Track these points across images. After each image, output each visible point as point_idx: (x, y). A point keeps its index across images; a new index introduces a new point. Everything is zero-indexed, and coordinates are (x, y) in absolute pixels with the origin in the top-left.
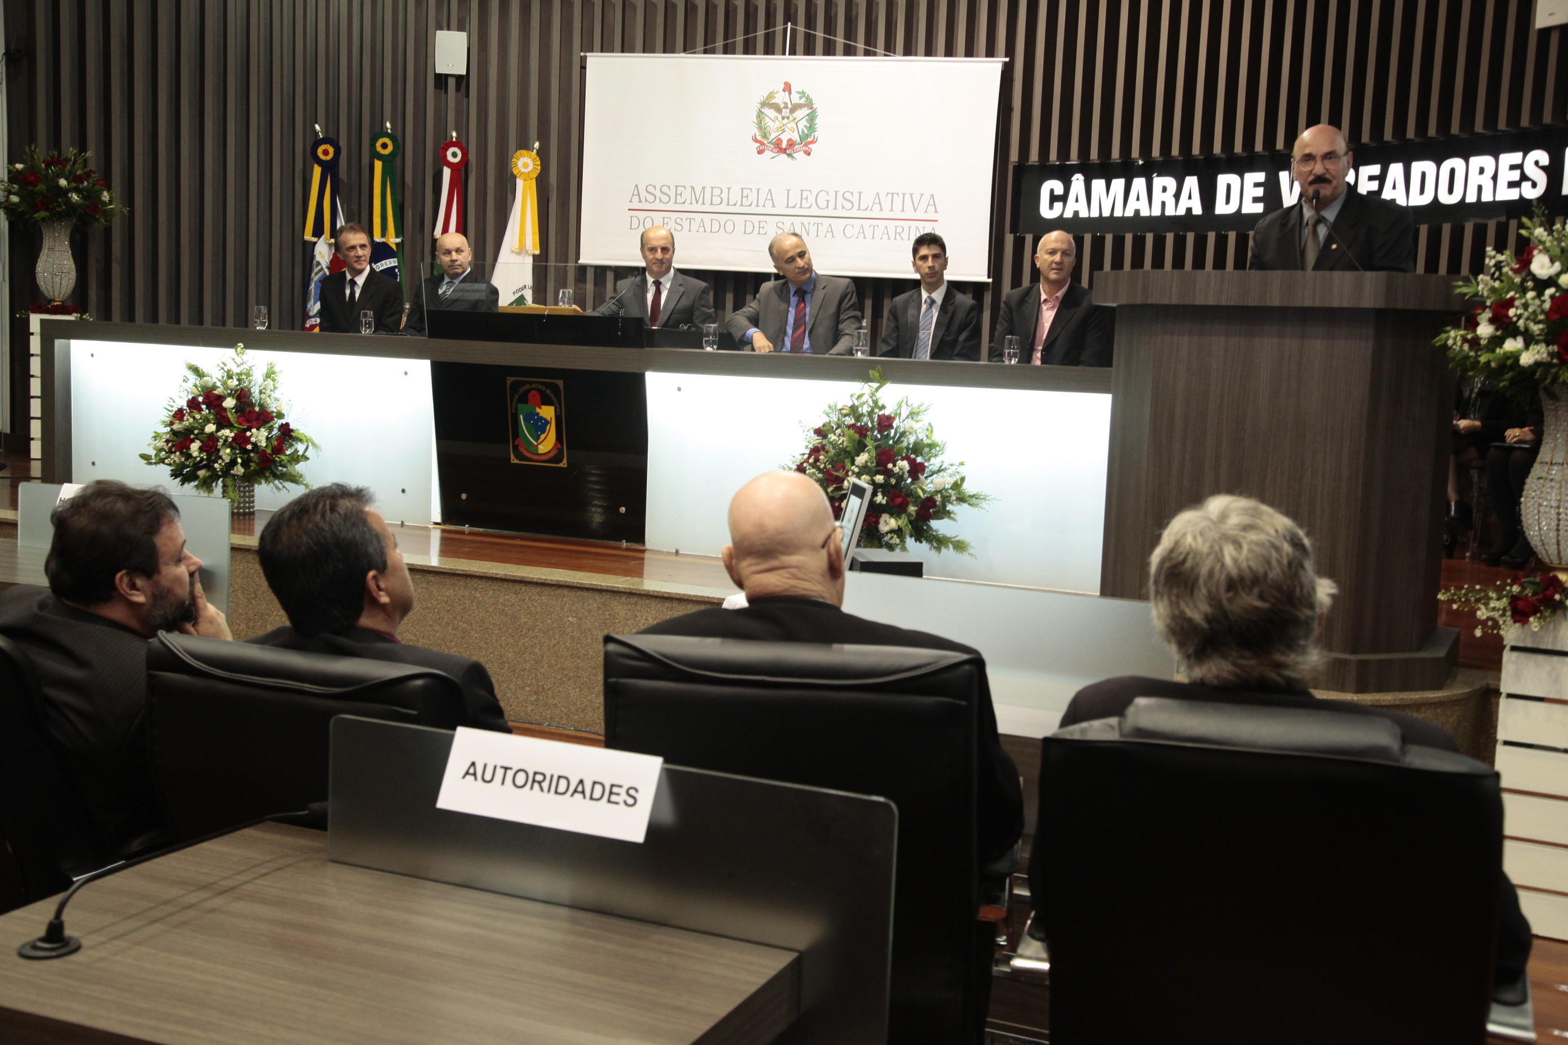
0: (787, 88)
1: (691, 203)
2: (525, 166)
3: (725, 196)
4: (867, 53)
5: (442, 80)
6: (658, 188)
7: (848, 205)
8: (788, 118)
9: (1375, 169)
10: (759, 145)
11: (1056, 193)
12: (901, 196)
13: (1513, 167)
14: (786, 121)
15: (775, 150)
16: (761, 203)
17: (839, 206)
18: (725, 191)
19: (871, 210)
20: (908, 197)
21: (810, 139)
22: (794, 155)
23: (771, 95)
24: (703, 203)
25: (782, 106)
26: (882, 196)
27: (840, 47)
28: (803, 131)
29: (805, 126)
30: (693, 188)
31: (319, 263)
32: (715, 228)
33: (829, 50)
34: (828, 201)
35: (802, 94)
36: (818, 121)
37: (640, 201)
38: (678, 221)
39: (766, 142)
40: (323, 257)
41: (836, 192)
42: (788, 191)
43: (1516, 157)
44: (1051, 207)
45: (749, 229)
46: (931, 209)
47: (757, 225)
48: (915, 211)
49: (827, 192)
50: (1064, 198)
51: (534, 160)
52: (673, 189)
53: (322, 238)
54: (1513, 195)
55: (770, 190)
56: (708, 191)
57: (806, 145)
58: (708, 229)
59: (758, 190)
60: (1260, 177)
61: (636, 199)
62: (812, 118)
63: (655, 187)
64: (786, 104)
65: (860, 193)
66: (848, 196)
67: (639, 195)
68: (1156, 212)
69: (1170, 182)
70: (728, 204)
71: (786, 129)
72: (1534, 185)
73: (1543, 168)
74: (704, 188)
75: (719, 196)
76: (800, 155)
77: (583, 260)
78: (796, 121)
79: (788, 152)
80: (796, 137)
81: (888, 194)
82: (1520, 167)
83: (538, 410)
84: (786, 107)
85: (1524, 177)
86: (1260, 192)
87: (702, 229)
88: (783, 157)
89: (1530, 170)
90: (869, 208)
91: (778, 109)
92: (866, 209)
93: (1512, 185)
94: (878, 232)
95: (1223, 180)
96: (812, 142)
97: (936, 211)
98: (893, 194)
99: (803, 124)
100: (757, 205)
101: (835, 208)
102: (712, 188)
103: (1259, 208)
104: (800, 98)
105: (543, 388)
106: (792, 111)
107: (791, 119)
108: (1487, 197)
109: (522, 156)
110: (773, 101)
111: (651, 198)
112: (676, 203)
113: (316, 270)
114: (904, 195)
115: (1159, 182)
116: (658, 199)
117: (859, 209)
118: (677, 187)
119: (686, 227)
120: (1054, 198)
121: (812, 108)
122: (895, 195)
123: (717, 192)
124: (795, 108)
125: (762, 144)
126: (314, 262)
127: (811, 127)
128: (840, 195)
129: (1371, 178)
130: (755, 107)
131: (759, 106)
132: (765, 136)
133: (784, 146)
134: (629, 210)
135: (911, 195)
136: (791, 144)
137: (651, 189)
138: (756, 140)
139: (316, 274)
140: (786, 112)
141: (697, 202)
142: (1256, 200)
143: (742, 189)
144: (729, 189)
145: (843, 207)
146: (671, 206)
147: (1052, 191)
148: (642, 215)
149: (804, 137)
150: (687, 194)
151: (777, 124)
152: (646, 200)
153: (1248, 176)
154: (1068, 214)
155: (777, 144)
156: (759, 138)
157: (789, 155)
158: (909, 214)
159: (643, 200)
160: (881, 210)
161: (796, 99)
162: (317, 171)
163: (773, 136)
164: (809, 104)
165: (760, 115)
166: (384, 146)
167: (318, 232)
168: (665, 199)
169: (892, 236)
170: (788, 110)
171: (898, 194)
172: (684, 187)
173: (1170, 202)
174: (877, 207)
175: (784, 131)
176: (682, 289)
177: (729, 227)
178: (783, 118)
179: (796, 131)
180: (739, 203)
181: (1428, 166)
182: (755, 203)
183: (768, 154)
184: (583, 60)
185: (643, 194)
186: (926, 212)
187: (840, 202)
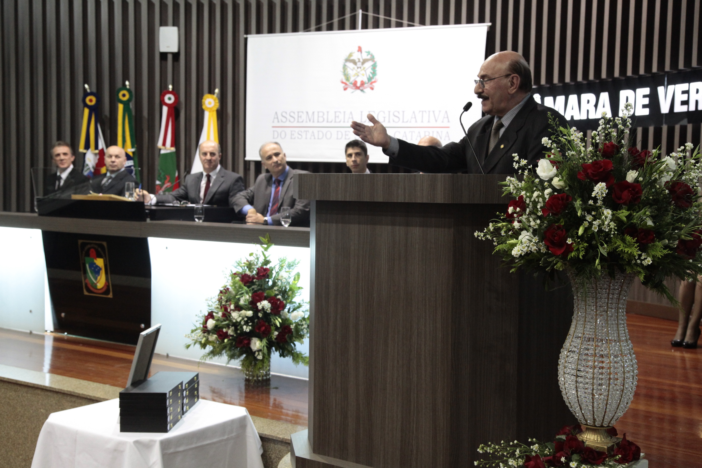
0: (360, 49)
1: (307, 122)
2: (210, 103)
3: (325, 117)
4: (409, 26)
5: (164, 56)
6: (288, 113)
7: (396, 119)
8: (360, 68)
10: (344, 85)
14: (359, 70)
15: (354, 88)
16: (346, 120)
17: (391, 121)
18: (326, 114)
19: (410, 122)
20: (431, 113)
21: (373, 80)
22: (365, 90)
23: (351, 55)
24: (313, 122)
25: (357, 61)
26: (416, 113)
27: (393, 23)
28: (369, 76)
29: (371, 73)
30: (307, 113)
31: (87, 165)
32: (320, 137)
33: (388, 25)
34: (384, 118)
35: (369, 53)
36: (377, 69)
37: (278, 122)
38: (300, 133)
39: (348, 83)
40: (90, 161)
41: (389, 112)
42: (362, 112)
45: (340, 136)
46: (446, 120)
47: (344, 134)
48: (436, 121)
49: (384, 112)
51: (215, 100)
52: (296, 113)
53: (90, 150)
55: (351, 113)
56: (316, 114)
57: (371, 84)
58: (316, 137)
59: (344, 112)
60: (647, 91)
61: (276, 120)
62: (374, 67)
63: (286, 113)
64: (359, 59)
65: (403, 112)
66: (396, 114)
67: (277, 118)
68: (584, 117)
69: (591, 97)
70: (327, 122)
71: (360, 75)
74: (313, 113)
75: (322, 117)
76: (367, 90)
77: (247, 158)
78: (365, 69)
79: (361, 88)
80: (365, 80)
81: (420, 111)
83: (95, 261)
84: (359, 61)
86: (646, 101)
87: (313, 137)
88: (358, 91)
91: (354, 62)
92: (407, 122)
94: (414, 135)
95: (624, 94)
96: (375, 82)
97: (449, 122)
98: (423, 112)
99: (369, 71)
100: (344, 122)
101: (389, 122)
102: (318, 112)
103: (646, 112)
104: (368, 55)
105: (96, 247)
106: (363, 63)
107: (362, 68)
109: (208, 97)
110: (352, 58)
111: (284, 120)
112: (298, 122)
113: (85, 169)
114: (429, 112)
115: (585, 97)
116: (288, 121)
117: (403, 122)
118: (298, 112)
119: (304, 136)
121: (374, 61)
122: (424, 113)
123: (321, 114)
124: (365, 61)
125: (346, 84)
126: (85, 165)
127: (374, 73)
128: (391, 114)
130: (342, 62)
131: (344, 61)
132: (348, 79)
133: (359, 84)
134: (273, 127)
135: (434, 112)
136: (363, 83)
137: (284, 114)
138: (343, 82)
139: (86, 171)
140: (359, 64)
141: (310, 121)
142: (644, 106)
143: (335, 112)
144: (328, 112)
145: (394, 121)
146: (295, 124)
148: (279, 130)
149: (370, 79)
150: (304, 116)
151: (355, 72)
152: (282, 121)
153: (638, 90)
155: (355, 84)
156: (344, 81)
157: (362, 90)
158: (433, 124)
159: (280, 121)
160: (416, 122)
161: (365, 56)
162: (87, 111)
163: (352, 80)
164: (372, 59)
165: (345, 67)
166: (124, 95)
167: (87, 147)
168: (292, 120)
170: (360, 63)
171: (425, 111)
172: (302, 112)
173: (592, 109)
174: (413, 120)
175: (358, 76)
176: (222, 179)
177: (329, 136)
178: (358, 68)
179: (365, 76)
180: (334, 121)
182: (342, 121)
183: (349, 90)
184: (246, 39)
185: (280, 117)
186: (443, 122)
187: (392, 117)
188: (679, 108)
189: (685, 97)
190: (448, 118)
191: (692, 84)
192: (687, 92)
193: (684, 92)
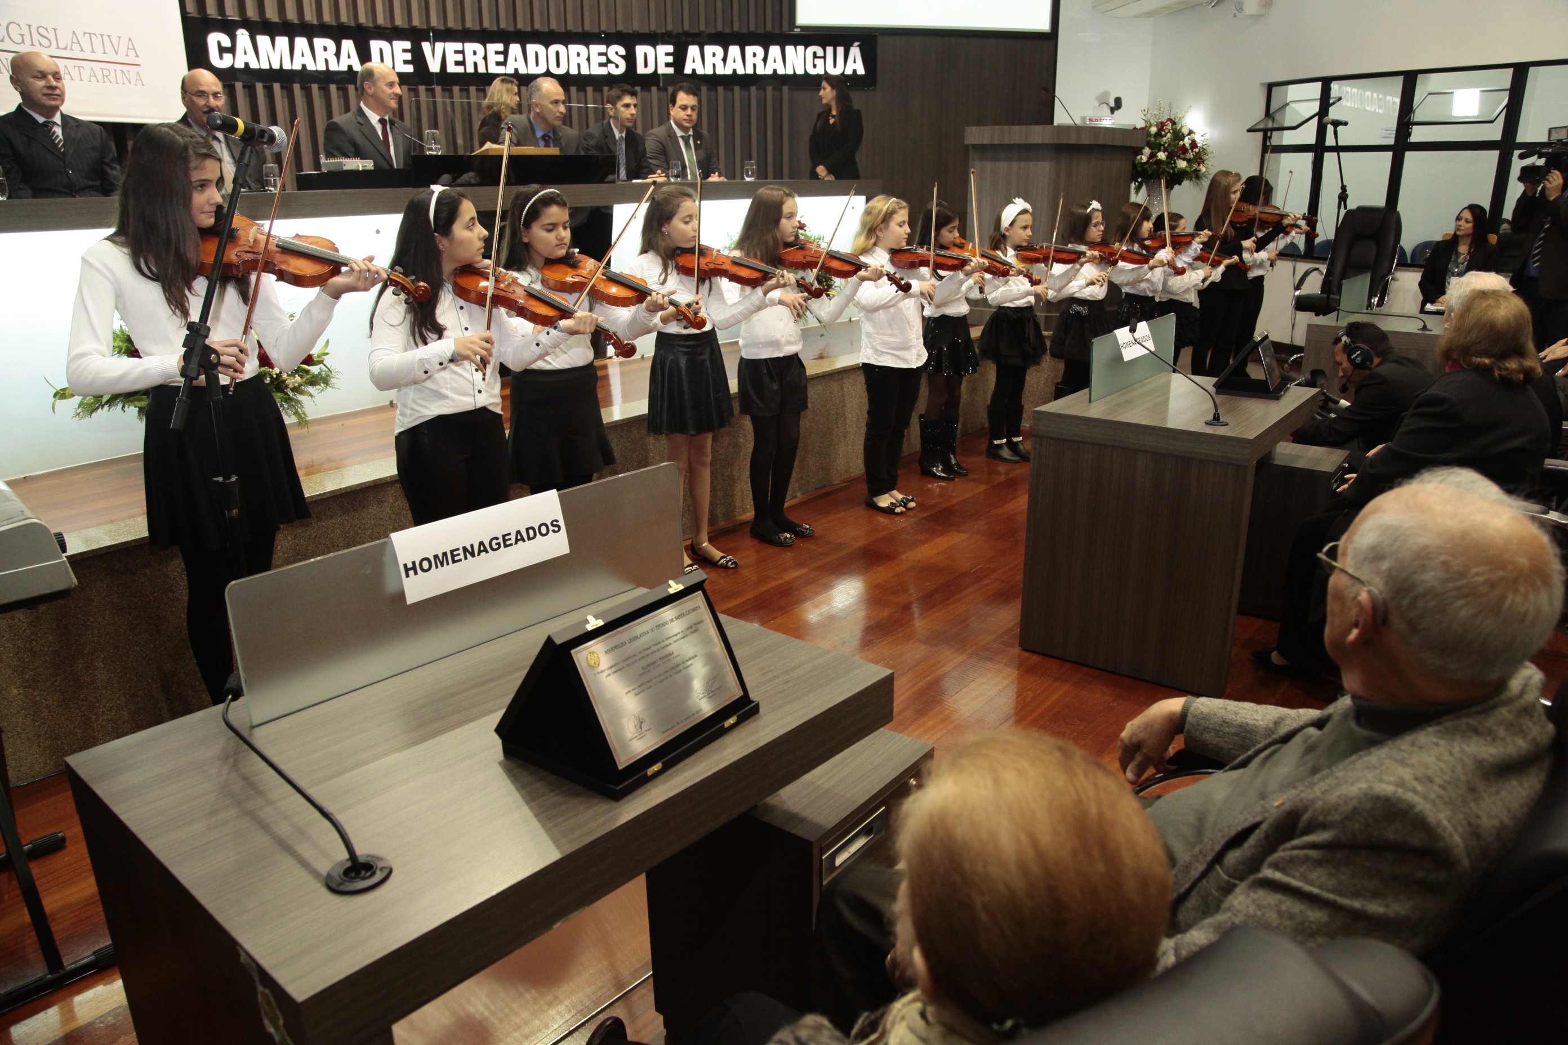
7: (45, 42)
9: (500, 47)
11: (224, 45)
12: (99, 37)
13: (600, 54)
19: (72, 50)
20: (106, 39)
26: (80, 35)
34: (23, 38)
41: (30, 28)
43: (602, 48)
44: (221, 57)
46: (131, 53)
48: (117, 53)
49: (20, 28)
50: (232, 50)
54: (603, 71)
65: (55, 30)
66: (43, 33)
68: (321, 67)
69: (329, 43)
72: (617, 66)
73: (622, 57)
81: (85, 33)
82: (605, 54)
85: (609, 61)
86: (408, 56)
89: (612, 56)
90: (69, 47)
92: (66, 49)
93: (601, 65)
94: (86, 73)
95: (376, 45)
97: (137, 56)
98: (90, 34)
101: (33, 45)
103: (410, 68)
108: (585, 71)
114: (102, 35)
115: (320, 42)
117: (58, 48)
120: (222, 50)
122: (94, 37)
128: (34, 32)
129: (497, 53)
135: (108, 36)
142: (406, 62)
145: (41, 44)
147: (219, 43)
153: (395, 43)
154: (240, 65)
158: (111, 56)
160: (82, 50)
169: (100, 79)
171: (95, 34)
173: (332, 59)
174: (76, 47)
181: (540, 48)
186: (127, 55)
187: (36, 37)
188: (452, 68)
189: (460, 57)
190: (134, 49)
191: (466, 44)
192: (462, 52)
193: (456, 52)
